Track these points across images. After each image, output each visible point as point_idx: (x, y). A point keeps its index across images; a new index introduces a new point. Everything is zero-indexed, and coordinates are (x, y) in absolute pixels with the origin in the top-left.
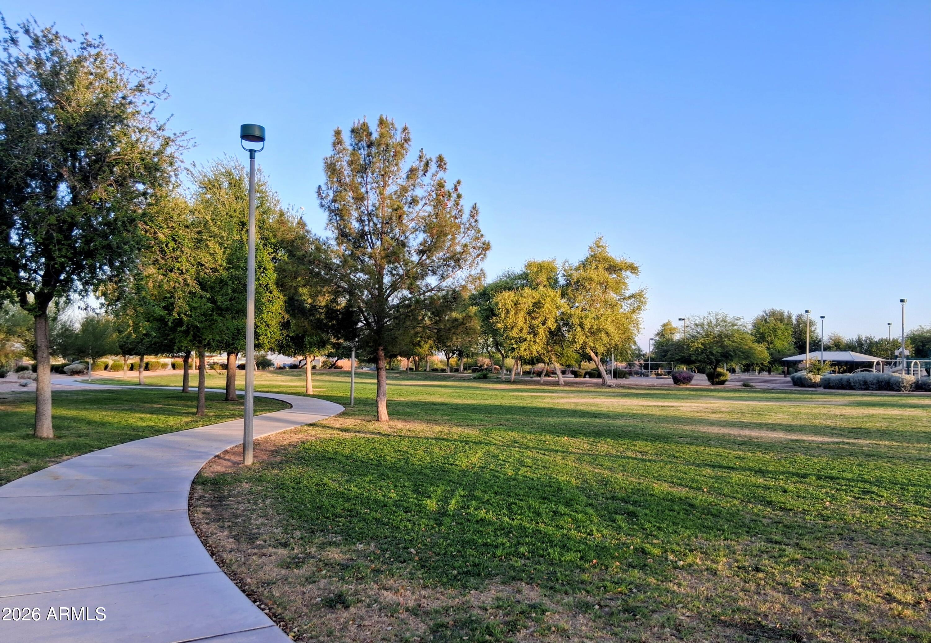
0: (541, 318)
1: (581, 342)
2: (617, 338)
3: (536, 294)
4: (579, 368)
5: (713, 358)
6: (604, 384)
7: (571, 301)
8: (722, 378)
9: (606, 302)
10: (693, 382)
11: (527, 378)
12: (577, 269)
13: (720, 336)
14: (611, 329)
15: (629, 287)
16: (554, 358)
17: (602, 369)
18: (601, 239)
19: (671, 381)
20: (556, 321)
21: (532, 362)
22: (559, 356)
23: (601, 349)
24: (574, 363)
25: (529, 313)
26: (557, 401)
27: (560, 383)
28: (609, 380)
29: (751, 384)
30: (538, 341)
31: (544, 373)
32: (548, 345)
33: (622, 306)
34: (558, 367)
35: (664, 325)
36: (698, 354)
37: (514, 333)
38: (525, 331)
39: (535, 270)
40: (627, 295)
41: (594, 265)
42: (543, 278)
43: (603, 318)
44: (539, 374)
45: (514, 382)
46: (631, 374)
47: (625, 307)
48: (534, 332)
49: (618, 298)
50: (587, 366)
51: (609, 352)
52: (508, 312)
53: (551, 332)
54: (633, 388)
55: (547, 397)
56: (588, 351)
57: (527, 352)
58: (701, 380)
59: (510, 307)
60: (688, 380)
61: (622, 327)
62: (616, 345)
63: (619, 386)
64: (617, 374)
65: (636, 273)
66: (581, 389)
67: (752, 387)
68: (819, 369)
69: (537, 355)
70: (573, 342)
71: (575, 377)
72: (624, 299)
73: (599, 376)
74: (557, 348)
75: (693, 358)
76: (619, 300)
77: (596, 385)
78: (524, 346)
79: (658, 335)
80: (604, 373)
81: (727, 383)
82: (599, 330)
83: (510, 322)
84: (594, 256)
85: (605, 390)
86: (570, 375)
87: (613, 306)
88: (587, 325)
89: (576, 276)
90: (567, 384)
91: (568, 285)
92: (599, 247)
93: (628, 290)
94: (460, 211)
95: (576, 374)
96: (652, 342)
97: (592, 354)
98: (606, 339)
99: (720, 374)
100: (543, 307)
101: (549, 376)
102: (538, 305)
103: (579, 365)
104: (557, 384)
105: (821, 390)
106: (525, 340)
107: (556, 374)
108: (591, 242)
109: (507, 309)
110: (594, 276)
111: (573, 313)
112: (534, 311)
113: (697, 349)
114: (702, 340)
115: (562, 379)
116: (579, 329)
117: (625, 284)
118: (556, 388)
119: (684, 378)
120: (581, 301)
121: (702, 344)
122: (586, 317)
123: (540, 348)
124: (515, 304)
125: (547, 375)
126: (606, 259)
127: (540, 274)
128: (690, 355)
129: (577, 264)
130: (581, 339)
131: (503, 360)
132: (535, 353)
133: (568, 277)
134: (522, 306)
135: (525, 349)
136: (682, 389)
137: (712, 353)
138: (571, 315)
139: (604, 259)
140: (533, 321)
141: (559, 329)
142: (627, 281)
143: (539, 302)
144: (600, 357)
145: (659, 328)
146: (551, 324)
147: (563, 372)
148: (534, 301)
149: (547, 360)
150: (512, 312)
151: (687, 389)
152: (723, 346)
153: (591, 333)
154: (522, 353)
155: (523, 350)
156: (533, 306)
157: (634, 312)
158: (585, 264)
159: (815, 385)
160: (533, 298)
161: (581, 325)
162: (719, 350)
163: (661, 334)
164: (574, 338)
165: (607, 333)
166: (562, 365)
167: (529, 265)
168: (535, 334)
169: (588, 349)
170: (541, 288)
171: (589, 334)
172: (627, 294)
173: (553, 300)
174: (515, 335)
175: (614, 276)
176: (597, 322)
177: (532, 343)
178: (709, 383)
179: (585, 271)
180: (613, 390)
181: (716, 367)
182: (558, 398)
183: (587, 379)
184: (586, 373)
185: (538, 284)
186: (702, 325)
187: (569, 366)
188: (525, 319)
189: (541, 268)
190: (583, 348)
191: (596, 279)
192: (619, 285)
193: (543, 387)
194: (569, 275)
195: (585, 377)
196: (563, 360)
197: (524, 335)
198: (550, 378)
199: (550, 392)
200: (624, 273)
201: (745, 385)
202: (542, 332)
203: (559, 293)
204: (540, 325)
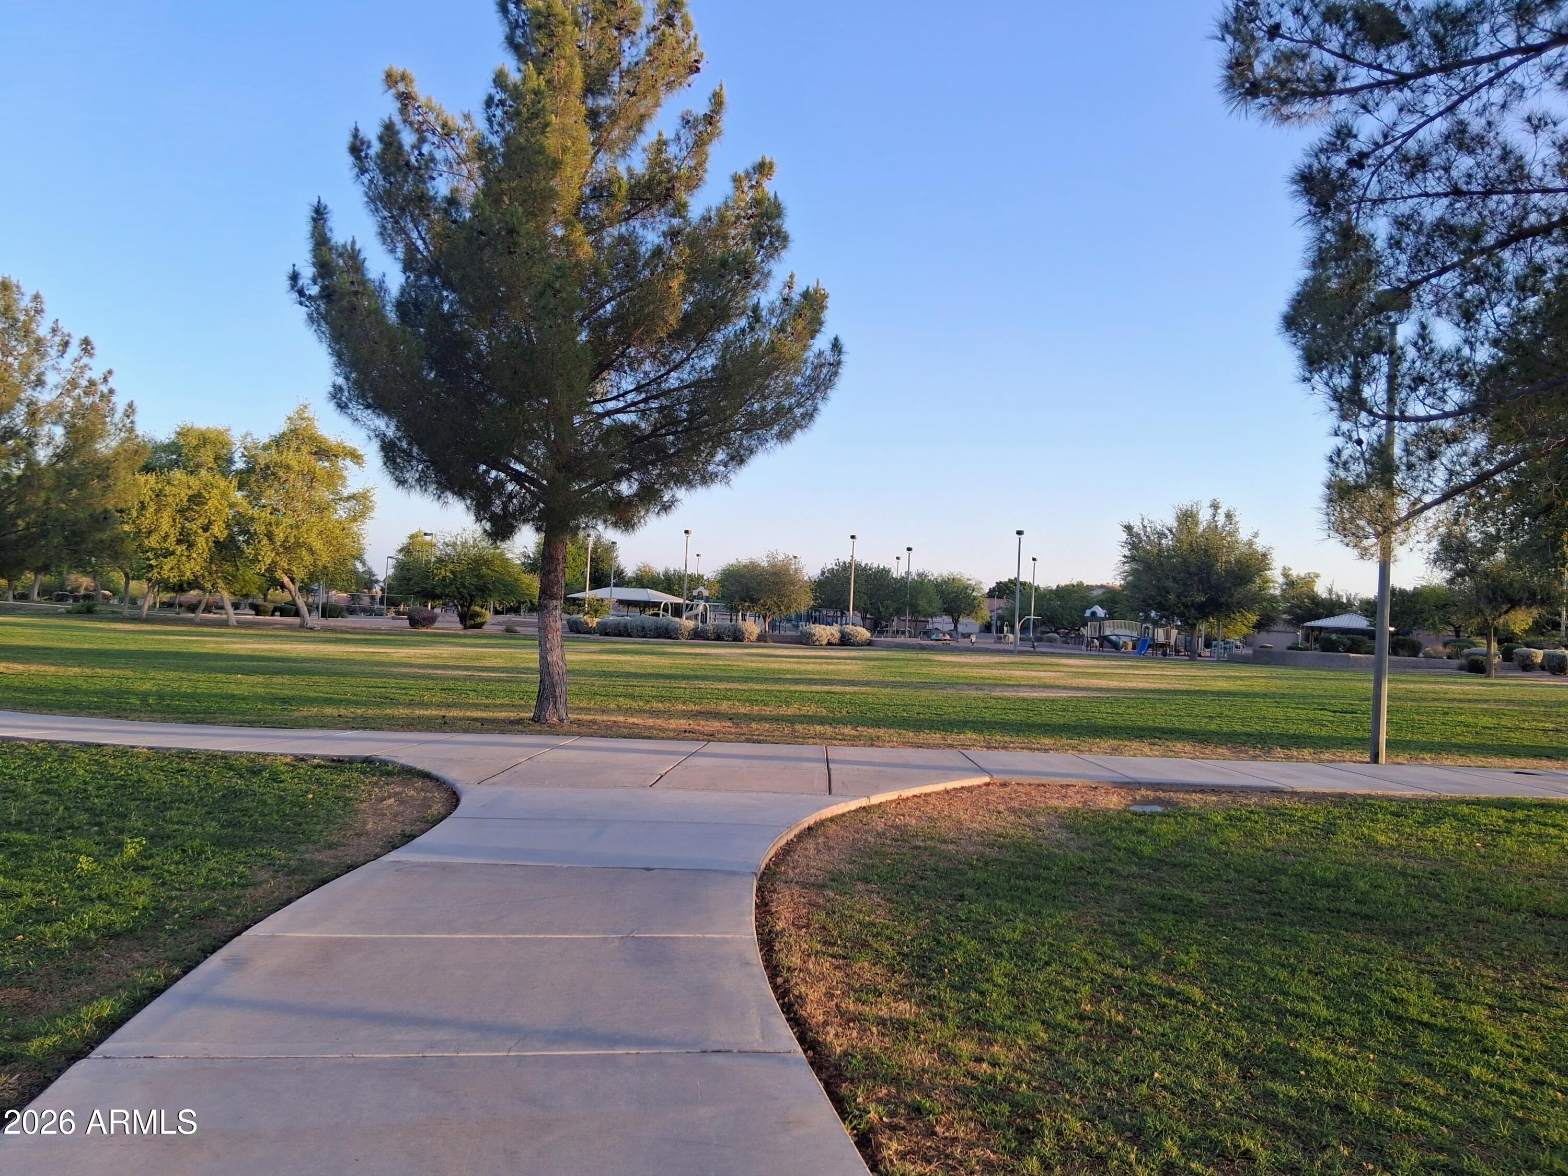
0: (203, 521)
1: (268, 562)
2: (325, 558)
3: (194, 482)
4: (265, 600)
5: (465, 591)
6: (303, 626)
7: (254, 498)
8: (478, 620)
9: (311, 502)
10: (436, 625)
11: (170, 614)
12: (266, 448)
13: (476, 561)
14: (318, 545)
15: (349, 483)
16: (221, 583)
17: (301, 602)
18: (306, 407)
19: (407, 623)
20: (228, 526)
21: (180, 588)
22: (229, 580)
23: (300, 574)
24: (255, 592)
25: (181, 511)
26: (226, 646)
27: (230, 623)
28: (314, 620)
29: (518, 629)
30: (194, 555)
31: (202, 606)
32: (211, 563)
33: (336, 510)
34: (226, 597)
35: (412, 537)
36: (445, 586)
37: (153, 541)
38: (172, 539)
39: (195, 442)
40: (345, 495)
41: (294, 445)
42: (207, 455)
43: (304, 528)
44: (192, 608)
45: (148, 620)
46: (352, 611)
47: (341, 512)
48: (185, 539)
49: (331, 497)
50: (276, 595)
51: (313, 577)
52: (143, 507)
53: (217, 543)
54: (347, 632)
55: (210, 642)
56: (279, 574)
57: (175, 572)
58: (448, 620)
59: (148, 499)
60: (430, 620)
61: (334, 542)
62: (325, 568)
63: (326, 629)
64: (328, 611)
65: (358, 463)
66: (265, 633)
67: (515, 632)
68: (596, 611)
69: (192, 578)
70: (255, 560)
71: (257, 614)
72: (340, 499)
73: (297, 614)
74: (228, 567)
75: (438, 591)
76: (333, 500)
77: (290, 627)
78: (170, 562)
79: (401, 551)
80: (304, 610)
81: (485, 627)
82: (298, 545)
83: (145, 523)
84: (294, 431)
85: (303, 634)
86: (248, 611)
87: (322, 509)
88: (280, 536)
89: (263, 459)
90: (241, 624)
91: (250, 471)
92: (302, 419)
93: (345, 487)
94: (112, 409)
95: (258, 610)
96: (392, 562)
97: (286, 580)
98: (308, 559)
99: (477, 615)
100: (206, 504)
101: (210, 612)
102: (197, 499)
103: (265, 595)
104: (225, 624)
105: (597, 636)
106: (173, 553)
107: (222, 608)
108: (291, 410)
109: (142, 503)
110: (294, 463)
111: (256, 516)
112: (189, 509)
113: (444, 578)
114: (451, 566)
115: (232, 616)
116: (265, 541)
117: (342, 478)
118: (222, 630)
119: (424, 619)
120: (271, 497)
121: (452, 572)
122: (278, 524)
123: (198, 568)
124: (157, 496)
125: (207, 610)
126: (313, 439)
127: (202, 450)
128: (434, 587)
129: (265, 439)
130: (268, 556)
131: (127, 584)
132: (188, 574)
133: (251, 459)
134: (170, 499)
135: (172, 569)
136: (418, 634)
137: (463, 585)
138: (252, 519)
139: (310, 439)
140: (188, 525)
141: (231, 538)
142: (345, 473)
143: (199, 495)
144: (298, 584)
145: (403, 540)
146: (219, 531)
147: (236, 606)
148: (190, 493)
149: (208, 585)
150: (152, 508)
151: (428, 635)
152: (480, 577)
153: (285, 548)
154: (166, 573)
155: (167, 570)
156: (188, 501)
157: (354, 519)
158: (278, 442)
159: (590, 631)
160: (190, 488)
161: (270, 536)
162: (474, 581)
163: (406, 550)
164: (256, 555)
165: (311, 551)
166: (234, 594)
167: (183, 433)
168: (191, 545)
169: (280, 572)
170: (203, 472)
171: (281, 550)
172: (345, 493)
173: (224, 494)
174: (154, 544)
175: (326, 464)
176: (295, 532)
177: (184, 558)
178: (460, 626)
179: (280, 453)
180: (315, 634)
181: (470, 605)
182: (227, 643)
183: (277, 618)
184: (275, 609)
185: (199, 466)
186: (454, 545)
187: (246, 596)
188: (174, 520)
189: (204, 439)
190: (271, 569)
191: (297, 468)
192: (334, 479)
193: (200, 629)
194: (253, 456)
195: (273, 615)
196: (237, 586)
197: (171, 543)
198: (211, 615)
199: (212, 635)
200: (341, 463)
201: (508, 630)
202: (202, 542)
203: (235, 483)
204: (200, 531)
